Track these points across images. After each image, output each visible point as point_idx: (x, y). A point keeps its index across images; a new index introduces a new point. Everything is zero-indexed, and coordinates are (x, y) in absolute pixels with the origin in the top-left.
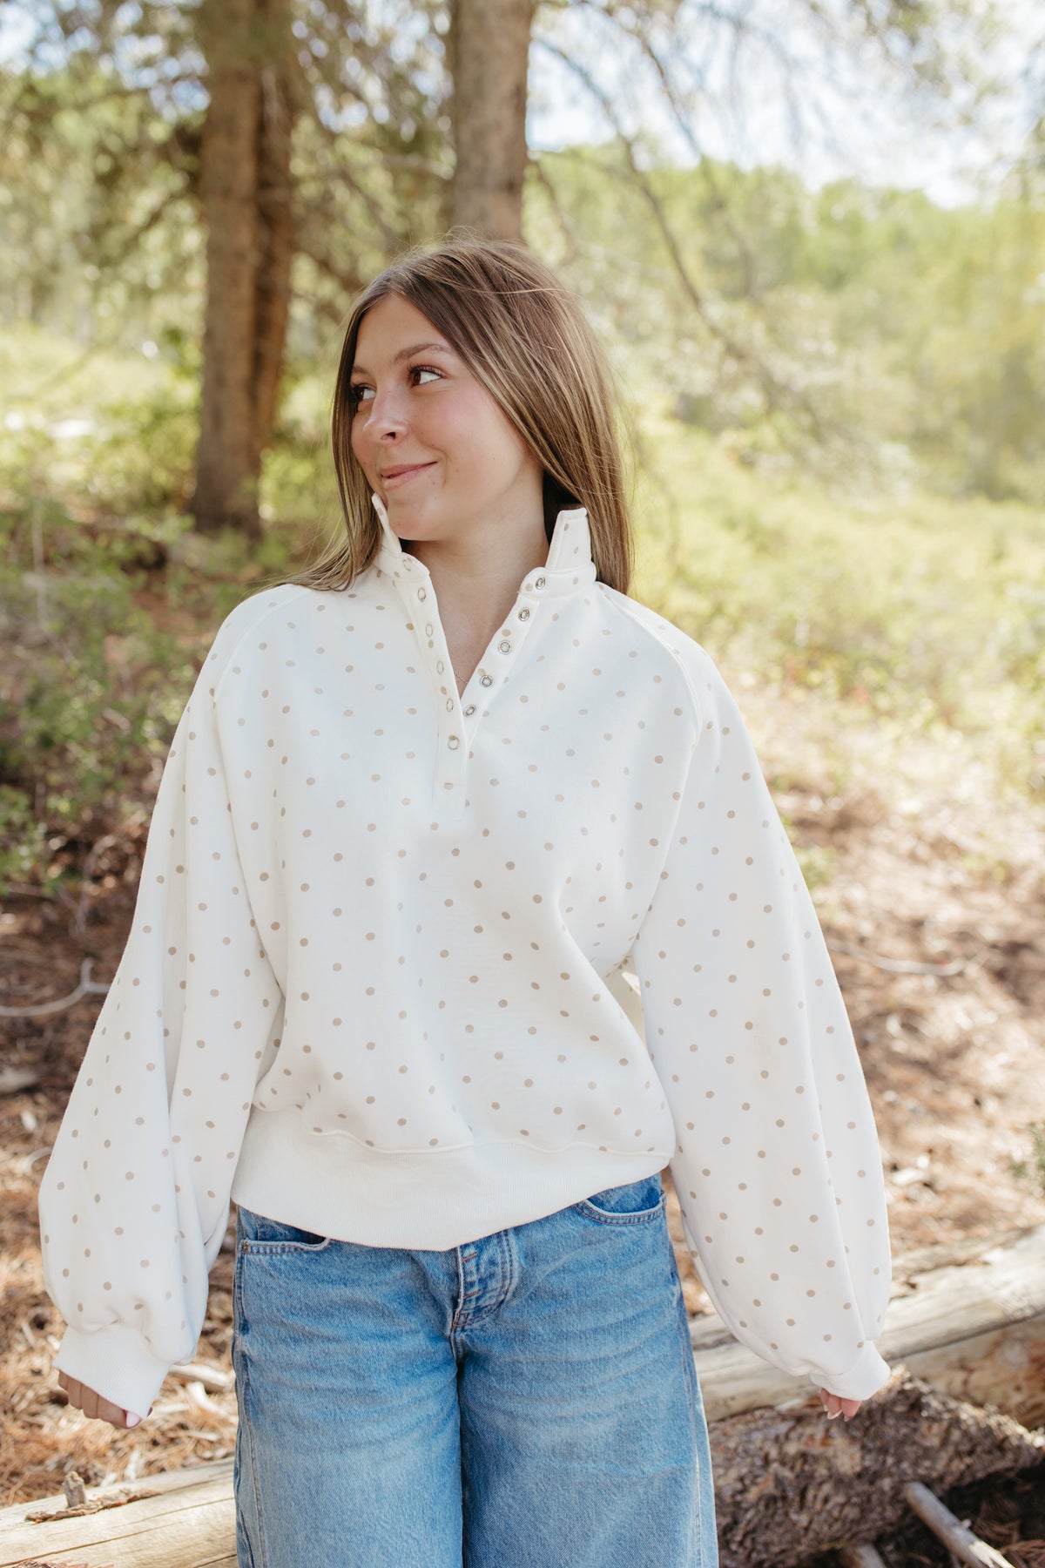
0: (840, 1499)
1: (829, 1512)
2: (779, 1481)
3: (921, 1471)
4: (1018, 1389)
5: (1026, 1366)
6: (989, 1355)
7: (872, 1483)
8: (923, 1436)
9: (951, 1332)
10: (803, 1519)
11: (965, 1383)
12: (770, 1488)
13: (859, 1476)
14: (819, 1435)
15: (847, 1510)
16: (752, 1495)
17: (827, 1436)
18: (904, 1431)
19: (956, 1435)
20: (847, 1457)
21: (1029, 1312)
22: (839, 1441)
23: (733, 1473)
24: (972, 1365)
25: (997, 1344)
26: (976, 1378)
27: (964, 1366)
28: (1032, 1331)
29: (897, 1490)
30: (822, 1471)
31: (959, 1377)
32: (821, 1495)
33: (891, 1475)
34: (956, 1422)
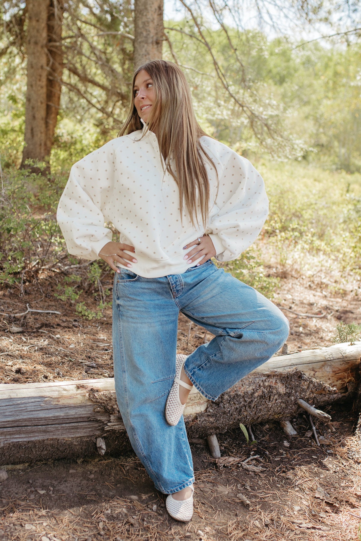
0: (280, 401)
1: (277, 403)
2: (263, 392)
3: (302, 396)
4: (329, 379)
5: (331, 373)
6: (321, 368)
7: (289, 397)
8: (302, 385)
9: (310, 361)
10: (270, 404)
11: (314, 375)
12: (261, 393)
13: (285, 394)
14: (274, 382)
15: (282, 404)
16: (256, 395)
17: (276, 383)
18: (297, 383)
19: (311, 385)
20: (282, 389)
21: (332, 359)
22: (279, 384)
23: (251, 388)
24: (316, 370)
25: (323, 366)
26: (317, 373)
27: (313, 370)
28: (333, 364)
29: (296, 400)
30: (275, 391)
31: (312, 373)
32: (275, 398)
33: (294, 396)
34: (311, 382)
